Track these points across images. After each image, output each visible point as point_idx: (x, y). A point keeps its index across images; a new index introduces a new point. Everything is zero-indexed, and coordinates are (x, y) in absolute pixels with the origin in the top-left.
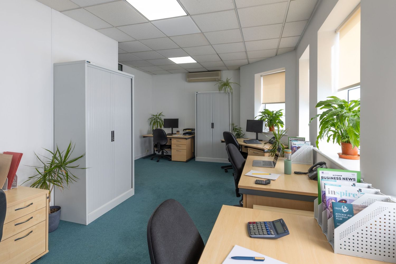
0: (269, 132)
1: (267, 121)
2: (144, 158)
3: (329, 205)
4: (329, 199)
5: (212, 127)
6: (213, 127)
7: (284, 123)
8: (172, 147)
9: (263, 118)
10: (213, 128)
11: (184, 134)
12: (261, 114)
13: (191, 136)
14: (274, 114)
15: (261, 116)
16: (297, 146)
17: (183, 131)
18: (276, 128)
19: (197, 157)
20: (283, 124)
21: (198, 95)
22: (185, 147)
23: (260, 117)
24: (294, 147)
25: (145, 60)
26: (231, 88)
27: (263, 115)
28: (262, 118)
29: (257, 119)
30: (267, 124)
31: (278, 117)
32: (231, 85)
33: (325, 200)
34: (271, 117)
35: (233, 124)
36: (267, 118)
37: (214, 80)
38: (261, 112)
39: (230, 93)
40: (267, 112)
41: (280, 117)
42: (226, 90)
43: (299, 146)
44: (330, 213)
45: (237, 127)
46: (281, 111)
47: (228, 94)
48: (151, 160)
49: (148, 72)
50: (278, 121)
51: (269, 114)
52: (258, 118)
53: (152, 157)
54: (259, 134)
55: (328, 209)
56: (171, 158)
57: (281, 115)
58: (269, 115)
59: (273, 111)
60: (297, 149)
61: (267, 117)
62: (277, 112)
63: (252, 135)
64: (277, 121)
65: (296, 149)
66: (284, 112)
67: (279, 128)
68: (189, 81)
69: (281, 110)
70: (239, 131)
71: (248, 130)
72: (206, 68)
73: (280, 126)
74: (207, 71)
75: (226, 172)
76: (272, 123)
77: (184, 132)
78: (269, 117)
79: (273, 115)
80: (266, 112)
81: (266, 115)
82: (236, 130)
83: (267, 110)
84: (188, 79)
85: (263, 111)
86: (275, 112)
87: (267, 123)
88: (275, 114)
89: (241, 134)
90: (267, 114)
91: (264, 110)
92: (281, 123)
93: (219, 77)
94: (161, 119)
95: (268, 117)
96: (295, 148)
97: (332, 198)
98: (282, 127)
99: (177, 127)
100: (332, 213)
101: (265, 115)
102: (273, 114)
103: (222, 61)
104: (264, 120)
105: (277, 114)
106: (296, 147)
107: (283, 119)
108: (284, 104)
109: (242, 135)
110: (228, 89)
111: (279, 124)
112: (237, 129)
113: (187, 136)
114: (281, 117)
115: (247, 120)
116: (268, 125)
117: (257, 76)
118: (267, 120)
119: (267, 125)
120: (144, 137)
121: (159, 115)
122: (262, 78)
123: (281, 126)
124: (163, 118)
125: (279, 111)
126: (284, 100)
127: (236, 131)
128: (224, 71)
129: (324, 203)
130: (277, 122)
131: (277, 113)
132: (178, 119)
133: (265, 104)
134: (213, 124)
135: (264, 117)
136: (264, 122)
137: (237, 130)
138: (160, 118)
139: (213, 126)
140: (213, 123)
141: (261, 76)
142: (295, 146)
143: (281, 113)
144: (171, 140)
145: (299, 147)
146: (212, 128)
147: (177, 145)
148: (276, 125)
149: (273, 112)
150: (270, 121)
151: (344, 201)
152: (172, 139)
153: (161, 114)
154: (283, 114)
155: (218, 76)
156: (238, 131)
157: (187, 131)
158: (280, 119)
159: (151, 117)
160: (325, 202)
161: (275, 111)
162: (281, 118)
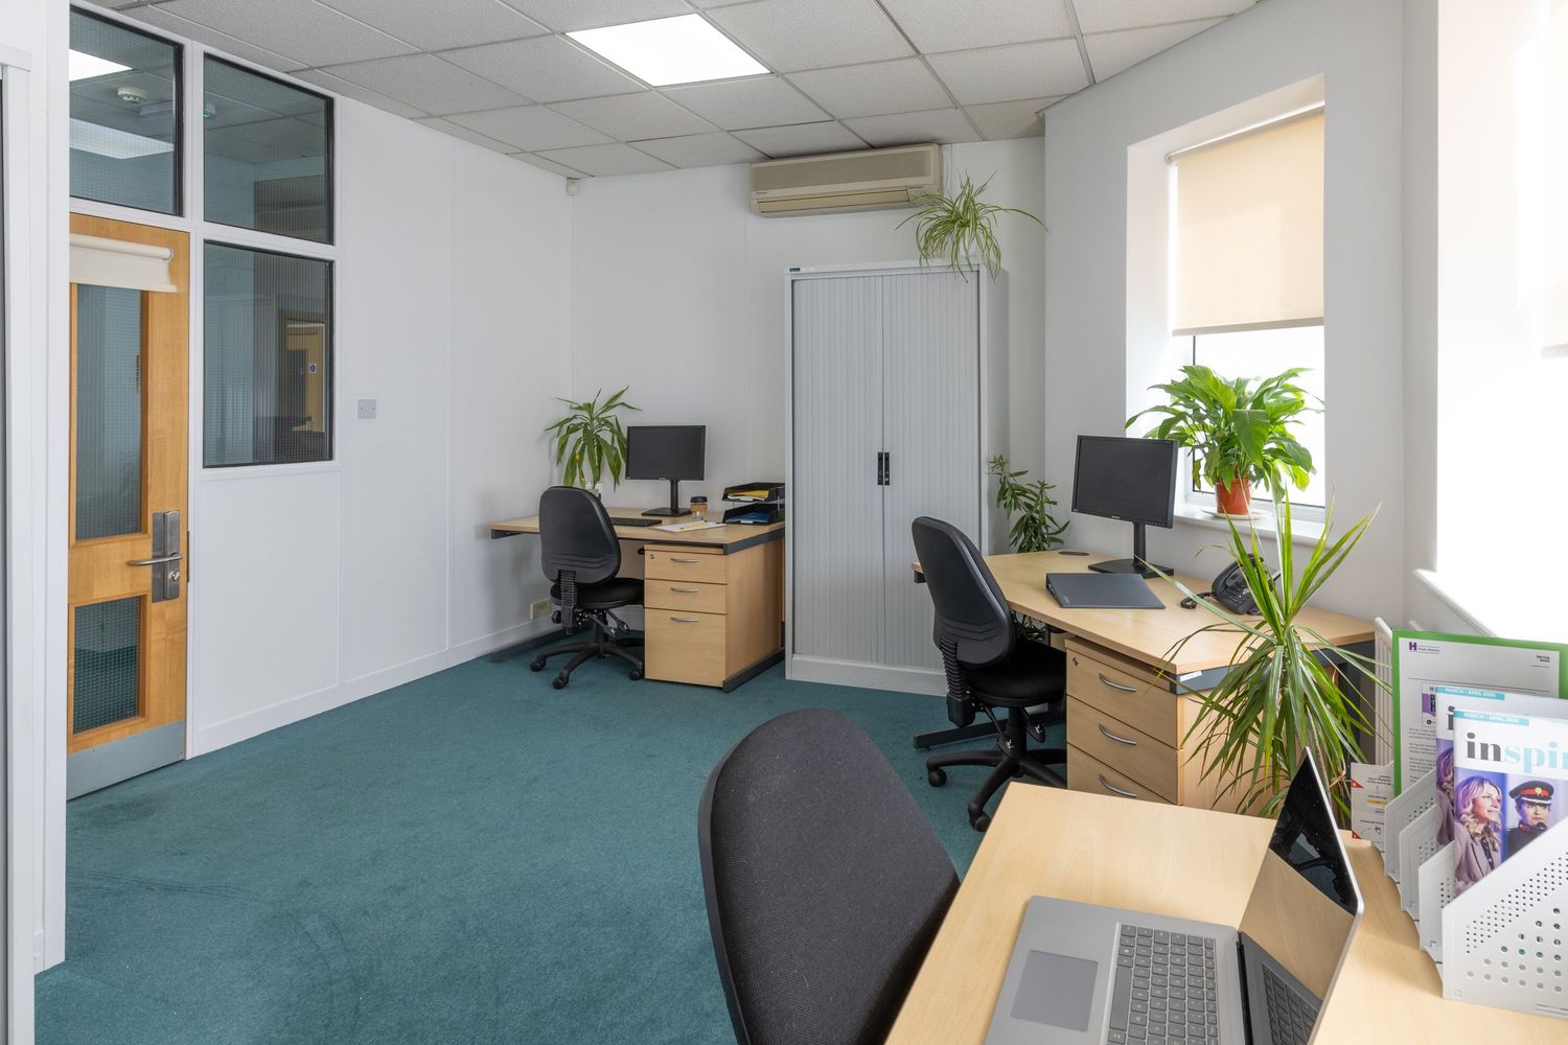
0: (1216, 517)
1: (1201, 446)
2: (499, 657)
3: (1465, 807)
4: (1469, 781)
5: (880, 476)
6: (887, 476)
7: (1318, 460)
8: (649, 600)
9: (1181, 423)
10: (887, 483)
11: (731, 516)
12: (1166, 399)
13: (765, 529)
14: (1247, 401)
15: (1164, 409)
16: (1516, 777)
17: (725, 498)
18: (1259, 491)
19: (796, 658)
20: (1308, 466)
21: (800, 287)
22: (715, 600)
23: (1159, 418)
24: (1481, 779)
25: (434, 53)
26: (989, 237)
27: (1176, 403)
28: (1167, 424)
29: (1139, 435)
30: (1203, 463)
31: (1274, 421)
32: (993, 222)
33: (1449, 778)
34: (1225, 417)
35: (1000, 462)
36: (1204, 428)
37: (904, 201)
38: (1168, 389)
39: (984, 271)
40: (1202, 386)
41: (1290, 418)
42: (962, 252)
43: (1541, 773)
44: (1470, 841)
45: (1021, 481)
46: (1291, 382)
47: (975, 274)
48: (535, 669)
49: (533, 153)
50: (1273, 445)
51: (1215, 401)
52: (1144, 428)
53: (534, 654)
54: (1151, 531)
55: (1463, 823)
56: (641, 663)
57: (1293, 407)
58: (1214, 404)
59: (1244, 377)
60: (1511, 803)
61: (1201, 419)
62: (1265, 383)
63: (1110, 537)
64: (1266, 447)
65: (1503, 802)
66: (1313, 386)
67: (1279, 492)
68: (767, 211)
69: (1292, 374)
70: (1033, 503)
71: (1085, 501)
72: (852, 124)
73: (1286, 480)
74: (864, 144)
75: (933, 783)
76: (1234, 462)
77: (730, 506)
78: (1215, 419)
79: (1239, 404)
80: (1195, 387)
81: (1196, 409)
82: (1014, 496)
83: (1204, 373)
84: (754, 195)
85: (1181, 377)
86: (1252, 389)
87: (1206, 455)
88: (1258, 402)
89: (1048, 522)
90: (1205, 396)
91: (1186, 369)
92: (1299, 459)
93: (927, 181)
94: (616, 431)
95: (1207, 421)
96: (1489, 789)
97: (1485, 777)
98: (1303, 485)
99: (696, 471)
100: (1478, 839)
101: (1188, 403)
102: (1239, 401)
103: (917, 62)
104: (1182, 439)
105: (1268, 400)
106: (1500, 780)
107: (1307, 429)
108: (1317, 333)
109: (1053, 528)
110: (970, 247)
111: (1279, 465)
112: (1024, 492)
113: (747, 530)
114: (1296, 417)
115: (1081, 439)
116: (1207, 475)
117: (1141, 156)
118: (1202, 441)
119: (1202, 472)
120: (499, 534)
121: (608, 407)
122: (1173, 171)
123: (1294, 477)
124: (627, 420)
125: (1280, 379)
126: (1317, 308)
127: (1017, 505)
128: (957, 147)
129: (1444, 790)
130: (1270, 451)
131: (1265, 390)
132: (704, 427)
133: (1195, 332)
134: (887, 459)
135: (1181, 416)
136: (1182, 452)
137: (1022, 499)
138: (612, 420)
139: (887, 469)
140: (887, 454)
141: (1169, 159)
142: (1490, 766)
143: (1295, 390)
144: (641, 551)
145: (1532, 785)
146: (880, 483)
147: (676, 585)
148: (1260, 474)
149: (1241, 384)
150: (1222, 445)
151: (1538, 791)
152: (646, 547)
153: (619, 401)
154: (1304, 396)
155: (922, 174)
156: (1029, 501)
157: (748, 498)
158: (1283, 435)
159: (565, 413)
160: (1449, 786)
161: (1257, 379)
162: (1291, 429)
